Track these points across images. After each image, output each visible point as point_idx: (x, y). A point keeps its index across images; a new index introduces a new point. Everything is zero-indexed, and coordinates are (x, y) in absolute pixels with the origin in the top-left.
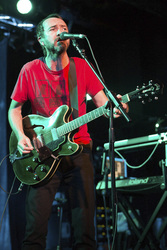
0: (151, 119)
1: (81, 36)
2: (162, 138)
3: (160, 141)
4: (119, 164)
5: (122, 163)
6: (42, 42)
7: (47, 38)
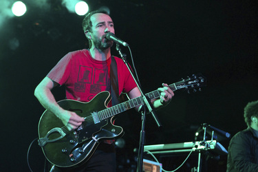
0: (192, 127)
1: (124, 44)
2: (196, 146)
3: (194, 149)
4: (155, 167)
5: (158, 167)
6: (89, 36)
7: (94, 33)
